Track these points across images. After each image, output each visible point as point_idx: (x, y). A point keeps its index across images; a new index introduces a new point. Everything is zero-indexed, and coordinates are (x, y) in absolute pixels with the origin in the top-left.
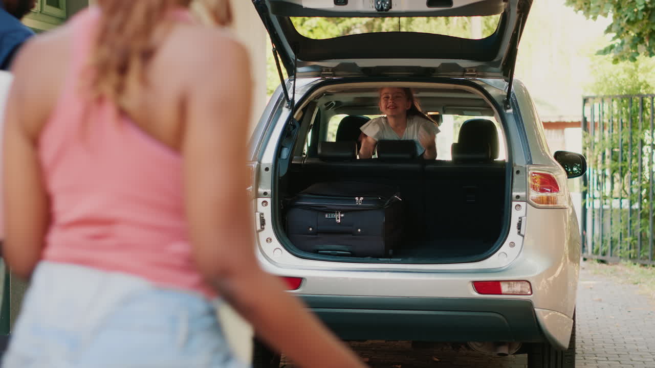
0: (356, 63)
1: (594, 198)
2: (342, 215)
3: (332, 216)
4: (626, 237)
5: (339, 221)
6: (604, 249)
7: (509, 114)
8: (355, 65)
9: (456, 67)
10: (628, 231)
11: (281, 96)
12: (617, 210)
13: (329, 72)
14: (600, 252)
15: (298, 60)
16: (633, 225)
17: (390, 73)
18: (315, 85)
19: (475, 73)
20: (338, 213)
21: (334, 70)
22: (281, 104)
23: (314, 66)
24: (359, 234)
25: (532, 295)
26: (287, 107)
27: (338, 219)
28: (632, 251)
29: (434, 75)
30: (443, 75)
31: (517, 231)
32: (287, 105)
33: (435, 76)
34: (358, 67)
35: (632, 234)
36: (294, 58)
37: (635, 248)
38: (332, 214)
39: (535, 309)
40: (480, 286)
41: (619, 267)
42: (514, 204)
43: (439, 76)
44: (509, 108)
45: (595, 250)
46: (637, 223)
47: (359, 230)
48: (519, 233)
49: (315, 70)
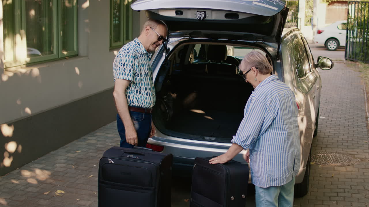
1: (350, 38)
4: (361, 53)
6: (353, 57)
10: (362, 51)
12: (358, 42)
13: (187, 35)
14: (351, 57)
16: (364, 49)
18: (181, 42)
23: (180, 32)
26: (165, 53)
28: (363, 58)
34: (202, 33)
35: (363, 52)
37: (364, 56)
41: (357, 63)
43: (243, 41)
44: (278, 60)
45: (350, 56)
46: (365, 48)
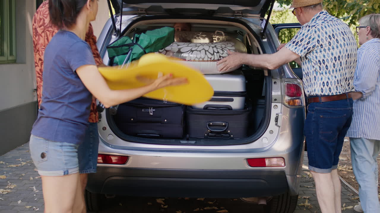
0: (162, 6)
2: (154, 110)
3: (147, 110)
5: (152, 114)
7: (265, 42)
8: (161, 7)
9: (229, 10)
11: (111, 27)
13: (143, 11)
15: (124, 3)
17: (183, 13)
18: (134, 20)
19: (241, 14)
20: (151, 108)
21: (147, 10)
22: (111, 33)
23: (133, 8)
24: (166, 123)
25: (285, 167)
26: (115, 35)
27: (151, 112)
29: (213, 15)
30: (219, 15)
31: (275, 123)
32: (115, 33)
33: (215, 16)
34: (163, 8)
36: (121, 2)
38: (147, 109)
39: (287, 176)
40: (251, 162)
42: (273, 104)
43: (217, 16)
44: (264, 39)
47: (166, 120)
48: (276, 124)
49: (133, 10)
